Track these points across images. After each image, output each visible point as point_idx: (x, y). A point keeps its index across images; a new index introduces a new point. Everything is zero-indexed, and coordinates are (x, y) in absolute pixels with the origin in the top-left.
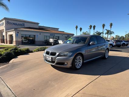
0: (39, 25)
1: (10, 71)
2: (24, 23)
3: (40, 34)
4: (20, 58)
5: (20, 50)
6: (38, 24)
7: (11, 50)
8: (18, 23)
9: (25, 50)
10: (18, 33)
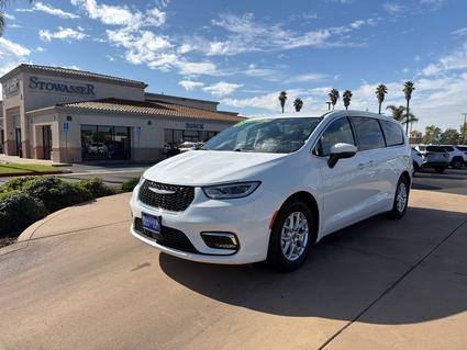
0: (146, 90)
2: (91, 83)
3: (149, 123)
5: (68, 187)
6: (143, 86)
7: (32, 188)
8: (70, 83)
9: (87, 186)
10: (69, 118)
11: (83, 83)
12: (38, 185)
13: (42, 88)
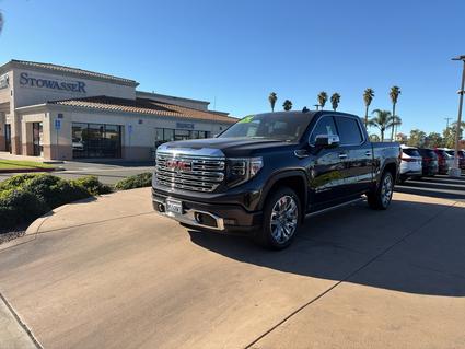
0: (137, 89)
1: (29, 262)
3: (140, 122)
4: (65, 215)
5: (66, 184)
6: (135, 84)
7: (33, 184)
8: (60, 79)
10: (60, 116)
11: (74, 81)
12: (39, 182)
13: (32, 85)
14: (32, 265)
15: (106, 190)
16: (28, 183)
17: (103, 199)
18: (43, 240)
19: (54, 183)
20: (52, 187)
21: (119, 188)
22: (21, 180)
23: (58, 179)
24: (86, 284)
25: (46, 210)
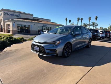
0: (33, 16)
1: (4, 59)
2: (19, 14)
3: (34, 24)
4: (14, 47)
7: (6, 39)
9: (20, 39)
10: (14, 23)
11: (18, 14)
12: (8, 38)
13: (7, 15)
14: (5, 60)
15: (26, 41)
16: (5, 38)
17: (25, 43)
18: (8, 53)
19: (12, 38)
20: (11, 39)
21: (29, 40)
22: (3, 38)
23: (13, 37)
24: (19, 66)
25: (9, 45)
